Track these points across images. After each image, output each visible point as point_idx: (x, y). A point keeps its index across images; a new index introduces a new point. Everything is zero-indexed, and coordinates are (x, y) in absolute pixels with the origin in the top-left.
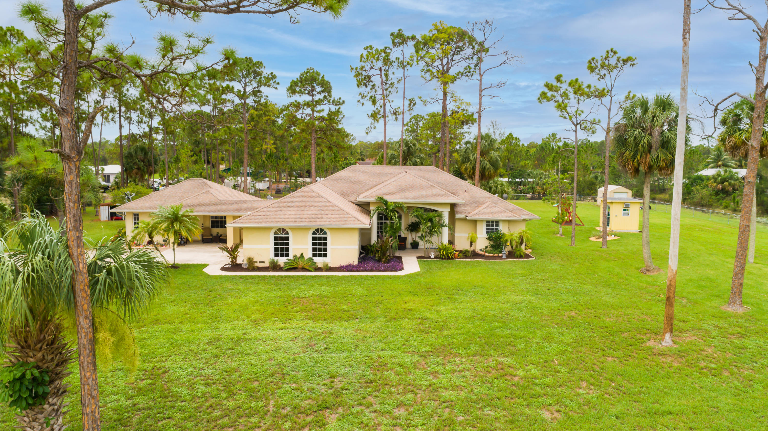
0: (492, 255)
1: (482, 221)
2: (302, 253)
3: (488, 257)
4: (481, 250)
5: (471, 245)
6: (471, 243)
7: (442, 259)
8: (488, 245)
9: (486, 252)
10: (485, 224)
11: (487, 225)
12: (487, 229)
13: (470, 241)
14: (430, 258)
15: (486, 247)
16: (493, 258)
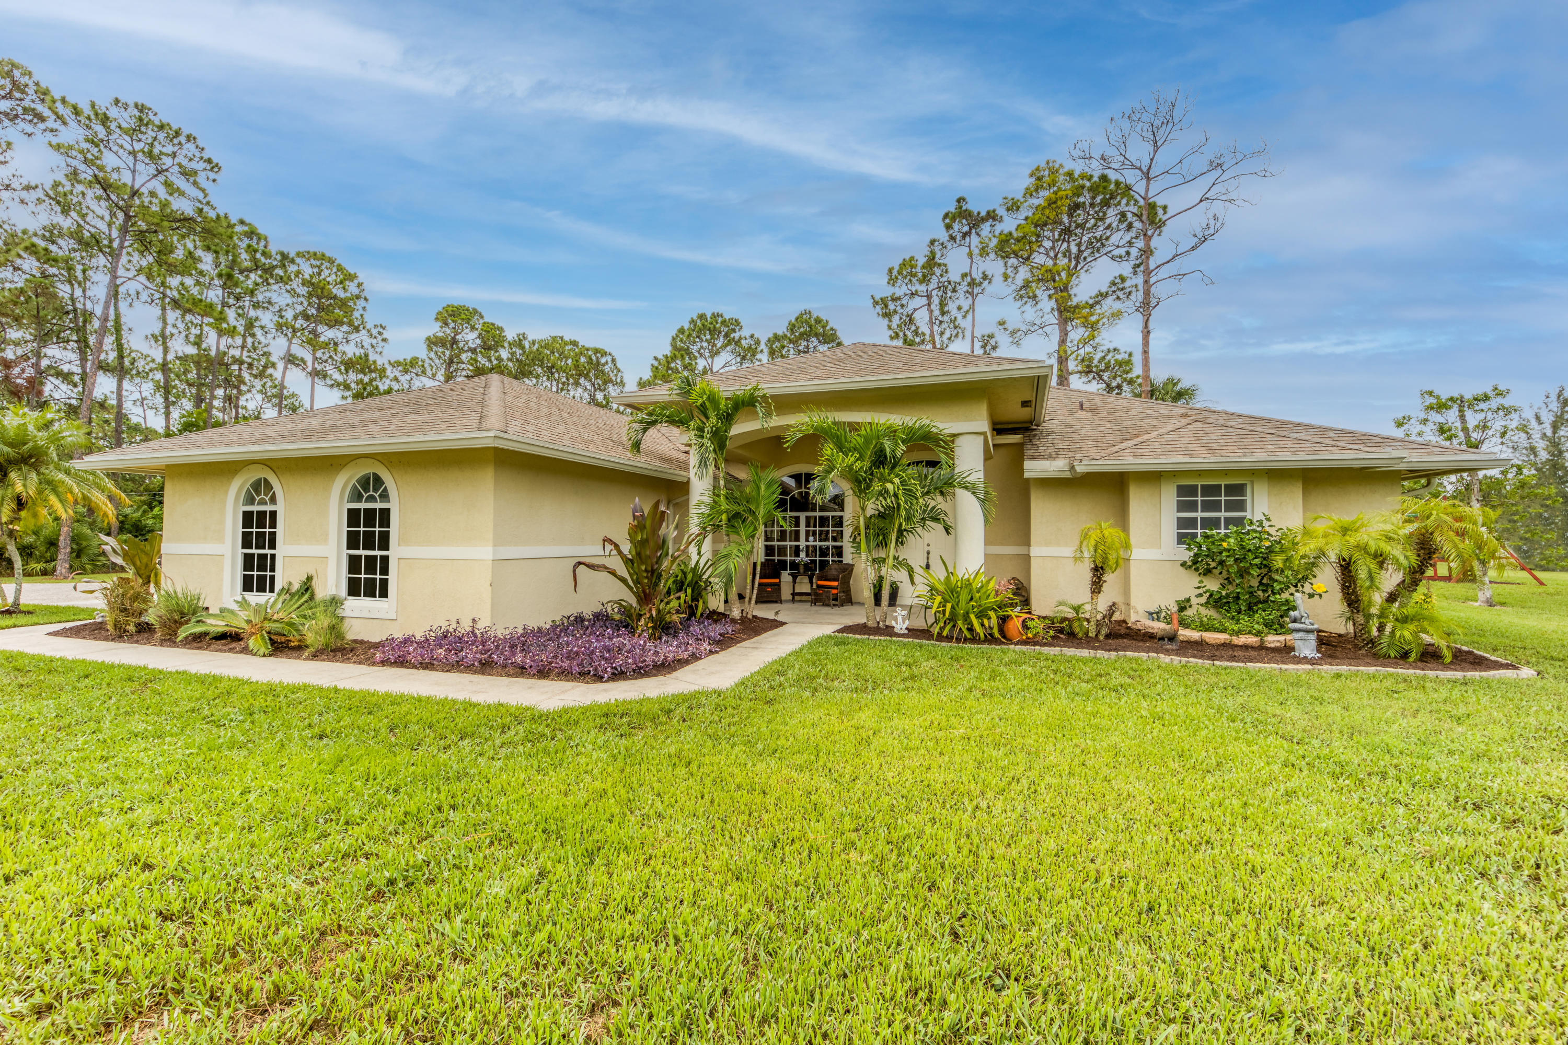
0: (1222, 637)
1: (1153, 478)
2: (309, 578)
3: (1197, 648)
4: (1154, 615)
5: (1097, 586)
6: (1098, 571)
7: (940, 638)
8: (1191, 593)
9: (1184, 624)
10: (1169, 497)
11: (1182, 507)
12: (1183, 523)
13: (1088, 565)
14: (889, 631)
15: (1183, 606)
16: (1227, 651)
